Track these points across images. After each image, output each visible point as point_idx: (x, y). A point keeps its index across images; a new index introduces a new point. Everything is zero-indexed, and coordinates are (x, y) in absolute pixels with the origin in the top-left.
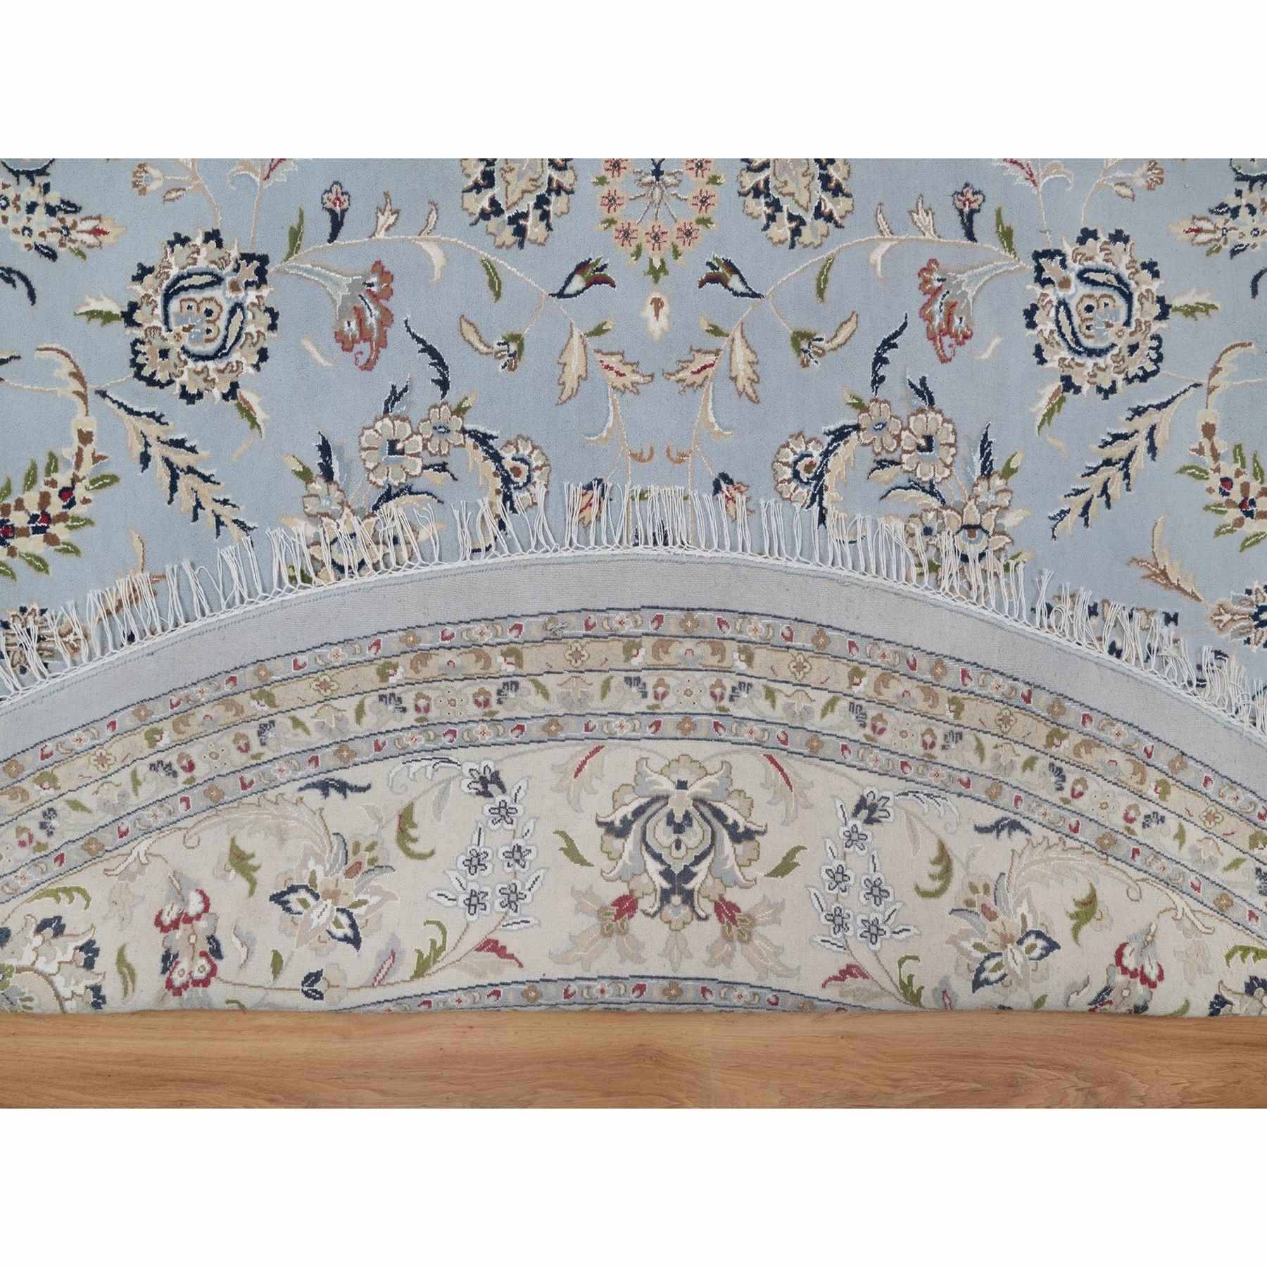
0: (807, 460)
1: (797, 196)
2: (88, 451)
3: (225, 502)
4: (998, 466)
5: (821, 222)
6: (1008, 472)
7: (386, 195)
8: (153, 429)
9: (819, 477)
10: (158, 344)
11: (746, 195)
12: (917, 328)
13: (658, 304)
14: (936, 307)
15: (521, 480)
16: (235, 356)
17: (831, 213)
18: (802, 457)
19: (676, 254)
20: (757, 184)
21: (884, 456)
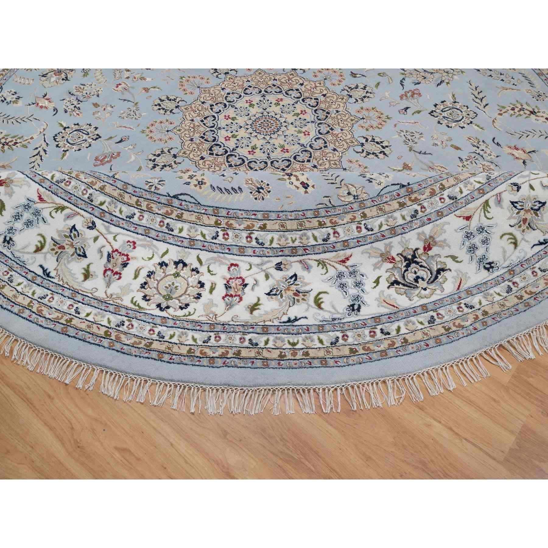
2: (29, 140)
3: (39, 165)
7: (136, 144)
8: (44, 145)
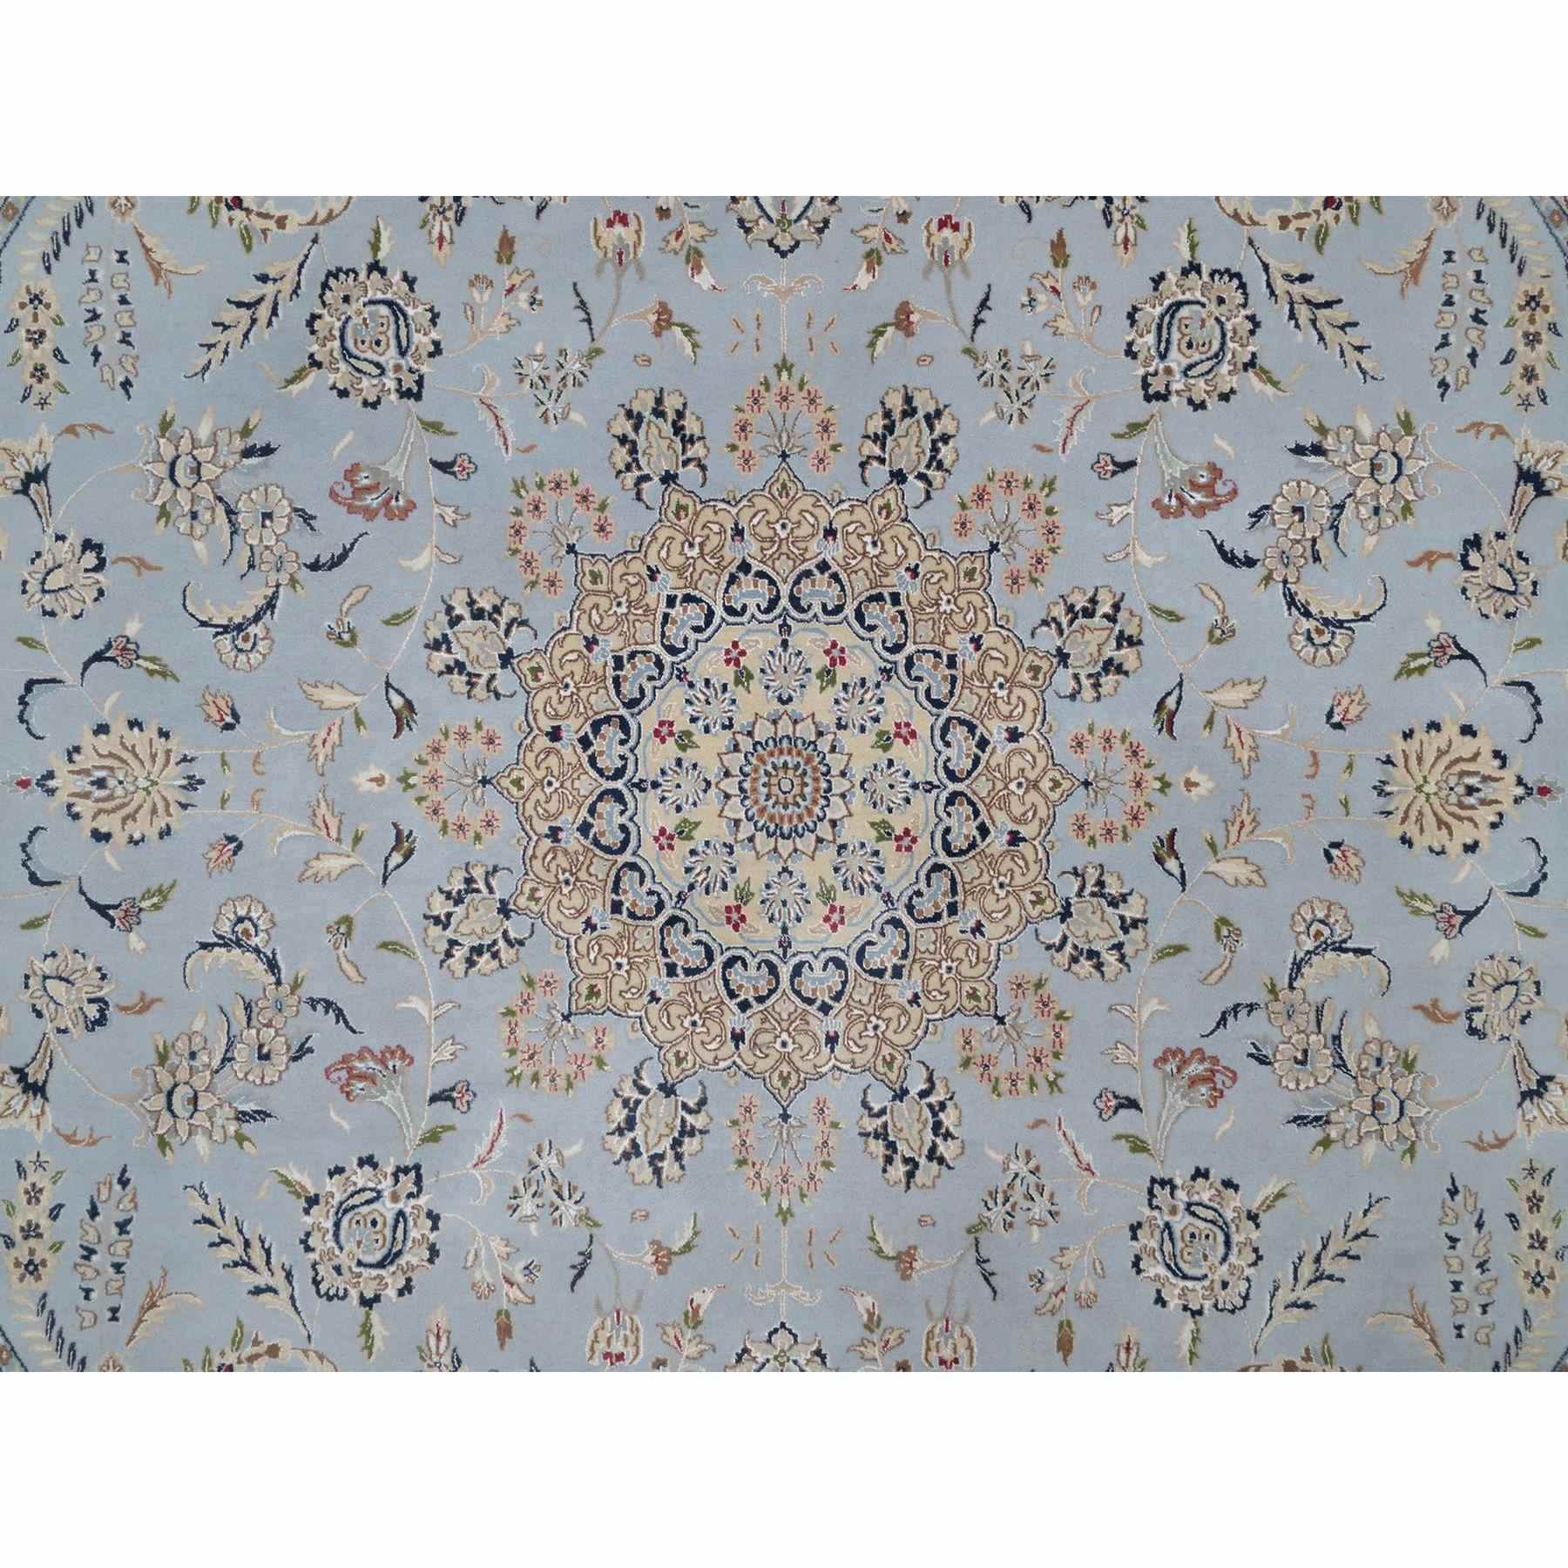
0: (252, 931)
1: (466, 921)
2: (271, 224)
3: (226, 353)
4: (247, 1128)
5: (446, 946)
6: (240, 1138)
7: (468, 516)
8: (287, 286)
9: (238, 944)
10: (355, 293)
11: (467, 870)
12: (352, 1044)
13: (379, 781)
14: (371, 1064)
15: (239, 642)
16: (342, 366)
17: (453, 956)
18: (255, 926)
19: (420, 800)
20: (475, 882)
21: (255, 1010)
